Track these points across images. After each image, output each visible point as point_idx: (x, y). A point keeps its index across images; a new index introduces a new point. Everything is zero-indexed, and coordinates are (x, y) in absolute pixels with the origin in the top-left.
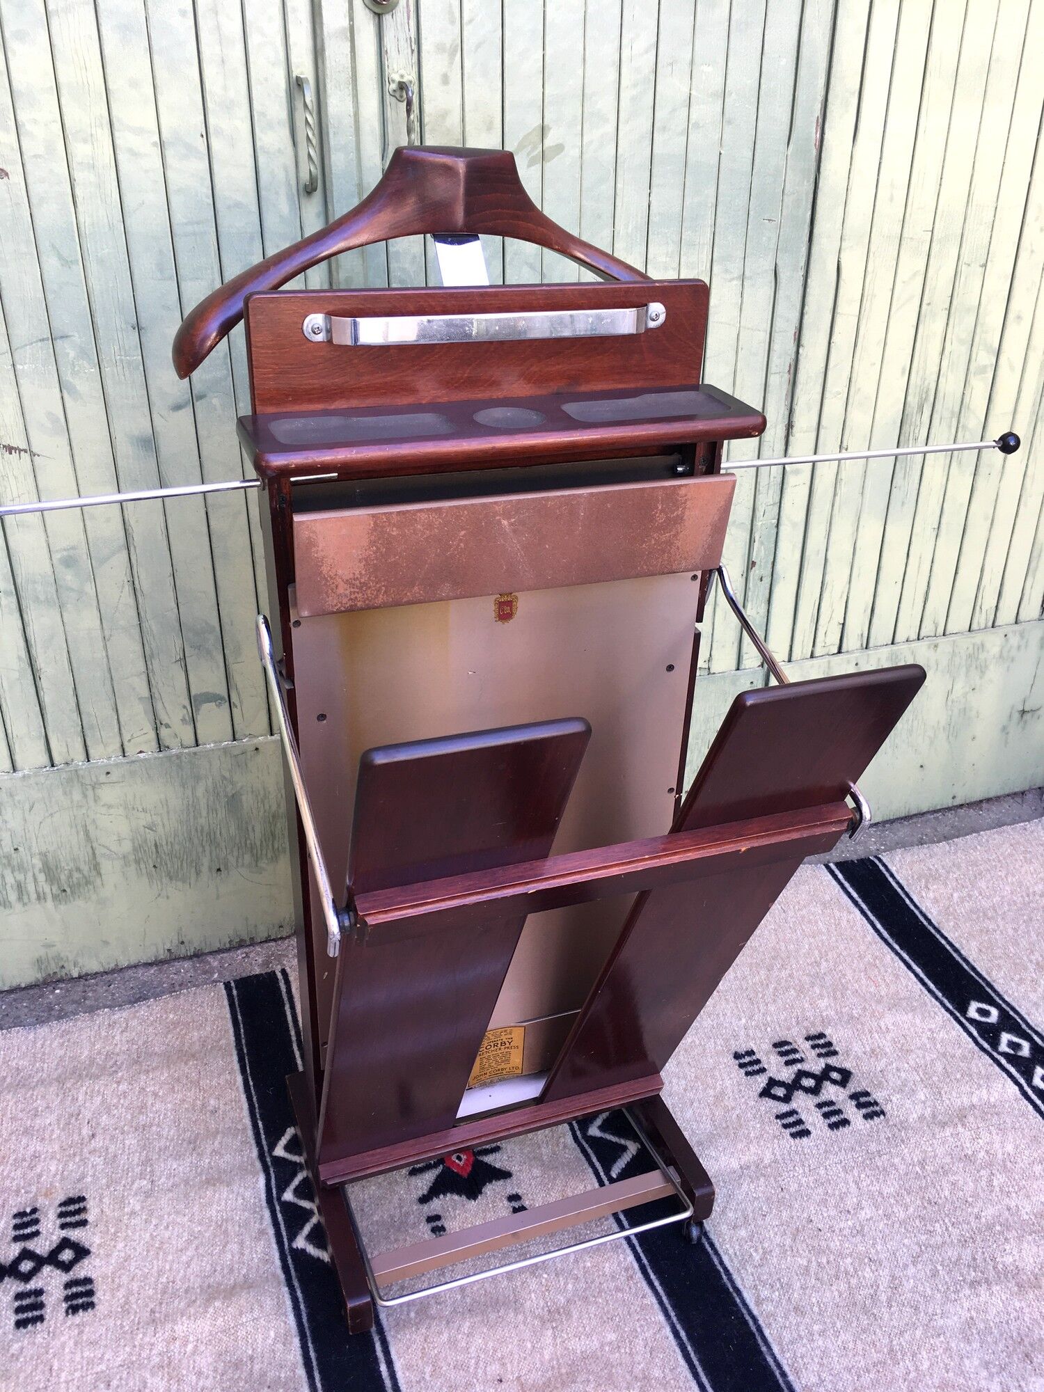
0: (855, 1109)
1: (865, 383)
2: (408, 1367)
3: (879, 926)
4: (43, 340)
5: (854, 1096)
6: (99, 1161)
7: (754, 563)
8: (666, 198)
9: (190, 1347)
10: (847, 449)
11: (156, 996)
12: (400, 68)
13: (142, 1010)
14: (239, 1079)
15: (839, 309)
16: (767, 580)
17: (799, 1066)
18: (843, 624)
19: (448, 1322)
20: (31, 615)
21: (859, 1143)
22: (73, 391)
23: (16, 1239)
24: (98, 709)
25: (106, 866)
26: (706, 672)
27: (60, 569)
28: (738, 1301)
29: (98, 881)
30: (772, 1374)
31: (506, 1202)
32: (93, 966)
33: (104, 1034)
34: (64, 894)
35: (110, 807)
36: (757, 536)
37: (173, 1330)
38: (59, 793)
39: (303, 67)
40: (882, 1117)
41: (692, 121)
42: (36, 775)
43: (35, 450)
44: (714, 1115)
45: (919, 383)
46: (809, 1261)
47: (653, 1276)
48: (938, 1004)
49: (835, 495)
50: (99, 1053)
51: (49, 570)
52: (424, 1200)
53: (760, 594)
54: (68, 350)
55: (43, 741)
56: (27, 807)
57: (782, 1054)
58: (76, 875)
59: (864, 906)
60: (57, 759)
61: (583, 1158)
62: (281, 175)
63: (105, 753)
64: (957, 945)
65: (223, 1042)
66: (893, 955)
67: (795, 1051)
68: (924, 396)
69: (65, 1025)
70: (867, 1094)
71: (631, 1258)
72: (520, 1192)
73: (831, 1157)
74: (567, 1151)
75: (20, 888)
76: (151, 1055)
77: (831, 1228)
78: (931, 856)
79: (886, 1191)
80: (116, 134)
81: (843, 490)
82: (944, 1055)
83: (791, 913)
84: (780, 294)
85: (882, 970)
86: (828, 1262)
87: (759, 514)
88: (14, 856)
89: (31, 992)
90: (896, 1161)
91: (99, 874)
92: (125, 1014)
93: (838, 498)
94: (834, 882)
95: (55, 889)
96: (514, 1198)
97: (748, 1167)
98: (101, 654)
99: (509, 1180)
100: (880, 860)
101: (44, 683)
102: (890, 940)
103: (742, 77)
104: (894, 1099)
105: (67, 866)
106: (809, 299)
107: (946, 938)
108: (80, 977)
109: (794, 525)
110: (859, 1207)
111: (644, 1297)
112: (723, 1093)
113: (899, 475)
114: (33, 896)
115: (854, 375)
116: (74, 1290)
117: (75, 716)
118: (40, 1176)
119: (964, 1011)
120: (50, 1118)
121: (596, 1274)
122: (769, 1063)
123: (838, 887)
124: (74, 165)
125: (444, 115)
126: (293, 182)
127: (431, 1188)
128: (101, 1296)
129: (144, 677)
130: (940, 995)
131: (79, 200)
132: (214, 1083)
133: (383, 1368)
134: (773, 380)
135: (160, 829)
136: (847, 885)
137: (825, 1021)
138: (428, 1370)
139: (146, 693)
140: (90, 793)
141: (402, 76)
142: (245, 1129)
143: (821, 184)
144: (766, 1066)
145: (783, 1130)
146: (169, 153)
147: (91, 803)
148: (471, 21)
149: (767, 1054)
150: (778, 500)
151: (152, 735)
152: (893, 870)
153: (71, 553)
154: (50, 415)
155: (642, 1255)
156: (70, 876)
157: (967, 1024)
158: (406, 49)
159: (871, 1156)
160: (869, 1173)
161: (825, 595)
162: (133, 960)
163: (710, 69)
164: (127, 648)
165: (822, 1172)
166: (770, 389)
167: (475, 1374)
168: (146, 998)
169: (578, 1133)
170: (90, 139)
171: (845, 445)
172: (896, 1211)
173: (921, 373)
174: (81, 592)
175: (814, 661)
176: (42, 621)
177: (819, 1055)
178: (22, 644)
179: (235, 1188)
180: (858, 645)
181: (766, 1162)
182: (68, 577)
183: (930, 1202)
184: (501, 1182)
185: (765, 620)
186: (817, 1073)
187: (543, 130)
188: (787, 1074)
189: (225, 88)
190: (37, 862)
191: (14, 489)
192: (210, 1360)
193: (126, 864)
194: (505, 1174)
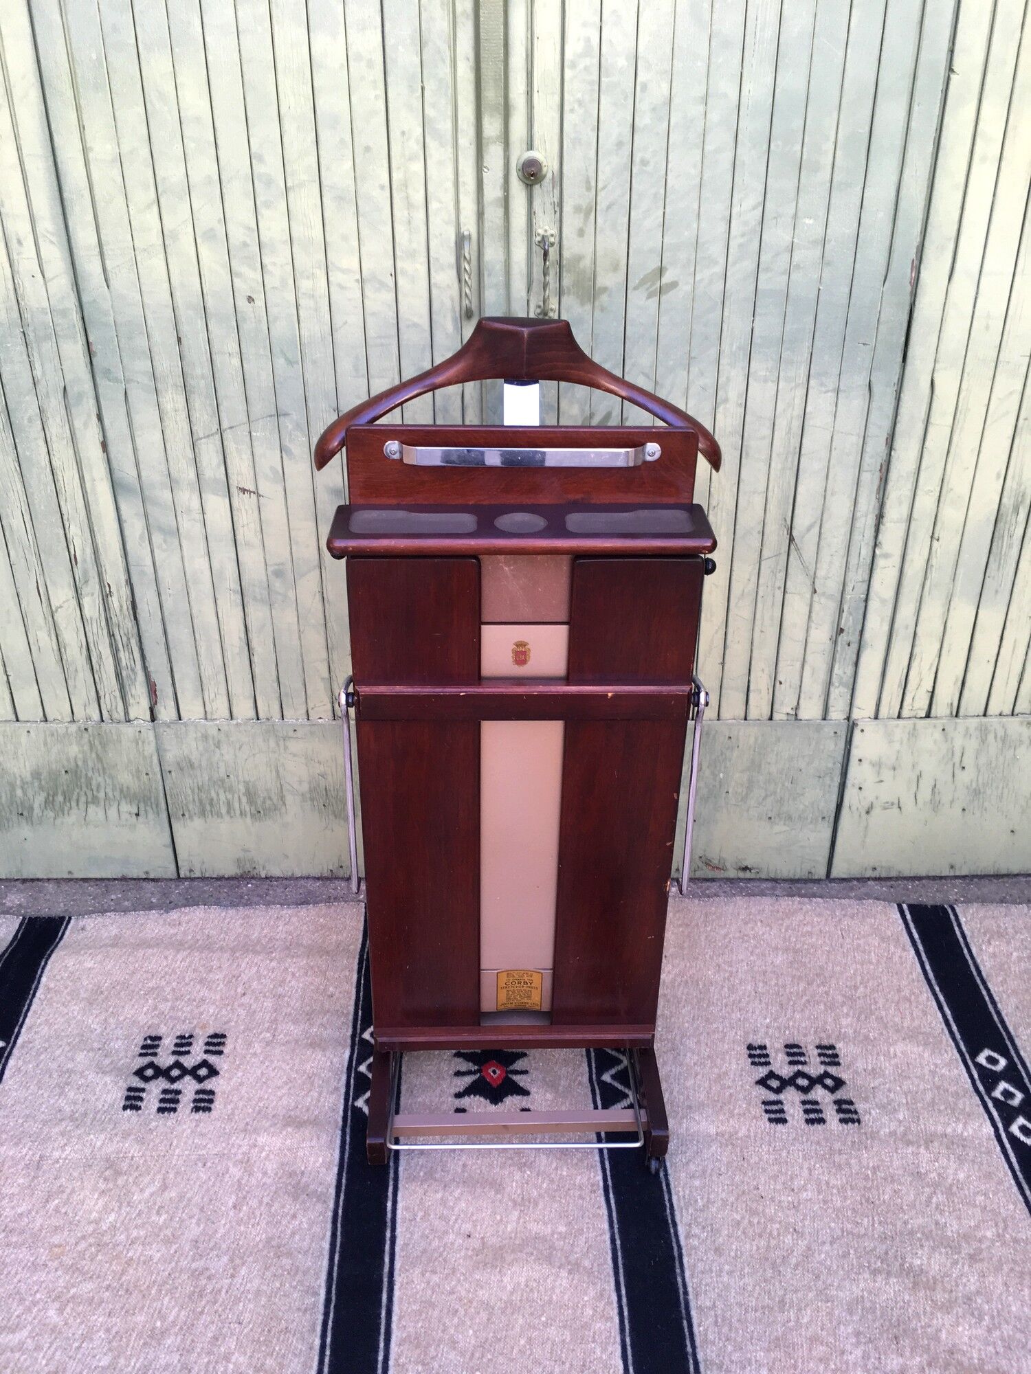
0: (835, 1113)
1: (958, 483)
2: (406, 1208)
3: (928, 967)
4: (271, 416)
5: (838, 1102)
6: (242, 1012)
7: (842, 630)
8: (767, 324)
9: (264, 1154)
10: (938, 540)
11: (316, 903)
12: (545, 226)
13: (303, 911)
14: (355, 976)
15: (932, 420)
16: (854, 646)
17: (800, 1067)
18: (933, 692)
19: (445, 1186)
20: (249, 610)
21: (827, 1140)
22: (289, 453)
23: (174, 1053)
24: (292, 682)
25: (289, 799)
26: (793, 718)
27: (272, 578)
28: (672, 1231)
29: (283, 810)
30: (677, 1290)
31: (518, 1111)
32: (276, 871)
33: (272, 923)
34: (259, 814)
35: (295, 755)
36: (846, 607)
37: (256, 1140)
38: (259, 740)
39: (469, 227)
40: (856, 1124)
41: (794, 263)
42: (245, 724)
43: (261, 493)
44: (711, 1088)
45: (1015, 486)
46: (743, 1218)
47: (611, 1195)
48: (953, 1044)
49: (925, 578)
50: (265, 936)
51: (264, 578)
52: (459, 1095)
53: (847, 657)
54: (288, 424)
55: (252, 701)
56: (238, 746)
57: (789, 1054)
58: (268, 802)
59: (921, 947)
60: (261, 715)
61: (590, 1096)
62: (448, 303)
63: (294, 715)
64: (997, 999)
65: (352, 947)
66: (930, 994)
67: (802, 1054)
68: (1020, 499)
69: (249, 911)
70: (851, 1103)
71: (600, 1177)
72: (531, 1107)
73: (797, 1145)
74: (580, 1086)
75: (229, 804)
76: (299, 945)
77: (773, 1199)
78: (1006, 915)
79: (833, 1182)
80: (330, 274)
81: (934, 575)
82: (938, 1088)
83: (848, 940)
84: (874, 405)
85: (914, 1004)
86: (758, 1223)
87: (849, 588)
88: (227, 780)
89: (232, 882)
90: (853, 1161)
91: (284, 804)
92: (290, 912)
93: (928, 582)
94: (901, 921)
95: (253, 809)
96: (526, 1110)
97: (723, 1135)
98: (296, 642)
99: (525, 1097)
100: (953, 910)
101: (256, 659)
102: (933, 982)
103: (842, 227)
104: (873, 1112)
105: (262, 794)
106: (902, 410)
107: (988, 990)
108: (266, 878)
109: (883, 601)
110: (804, 1188)
111: (599, 1208)
112: (726, 1073)
113: (992, 565)
114: (238, 812)
115: (947, 477)
116: (201, 1096)
117: (276, 684)
118: (201, 1014)
119: (974, 1054)
120: (220, 976)
121: (568, 1182)
122: (776, 1059)
123: (902, 926)
124: (299, 295)
125: (579, 258)
126: (457, 309)
127: (467, 1089)
128: (218, 1105)
129: (326, 664)
130: (958, 1036)
131: (301, 319)
132: (336, 976)
133: (389, 1204)
134: (866, 477)
135: (330, 778)
136: (912, 925)
137: (842, 1037)
138: (421, 1214)
139: (326, 675)
140: (281, 743)
141: (546, 231)
142: (348, 1014)
143: (915, 315)
144: (771, 1061)
145: (764, 1114)
146: (367, 287)
147: (282, 751)
148: (604, 188)
149: (777, 1051)
150: (866, 577)
151: (329, 706)
152: (963, 920)
153: (281, 567)
154: (272, 468)
155: (609, 1178)
156: (264, 802)
157: (972, 1067)
158: (549, 208)
159: (832, 1152)
160: (824, 1164)
161: (915, 665)
162: (305, 873)
163: (811, 222)
164: (315, 639)
165: (784, 1154)
166: (862, 483)
167: (453, 1227)
168: (307, 903)
169: (594, 1076)
170: (312, 276)
171: (936, 535)
172: (834, 1199)
173: (1017, 478)
174: (285, 596)
175: (900, 722)
176: (257, 614)
177: (822, 1063)
178: (243, 628)
179: (328, 1054)
180: (948, 712)
181: (740, 1135)
182: (277, 585)
183: (867, 1200)
184: (520, 1097)
185: (852, 680)
186: (814, 1076)
187: (661, 271)
188: (786, 1071)
189: (410, 241)
190: (242, 788)
191: (244, 517)
192: (275, 1166)
193: (304, 800)
194: (525, 1093)
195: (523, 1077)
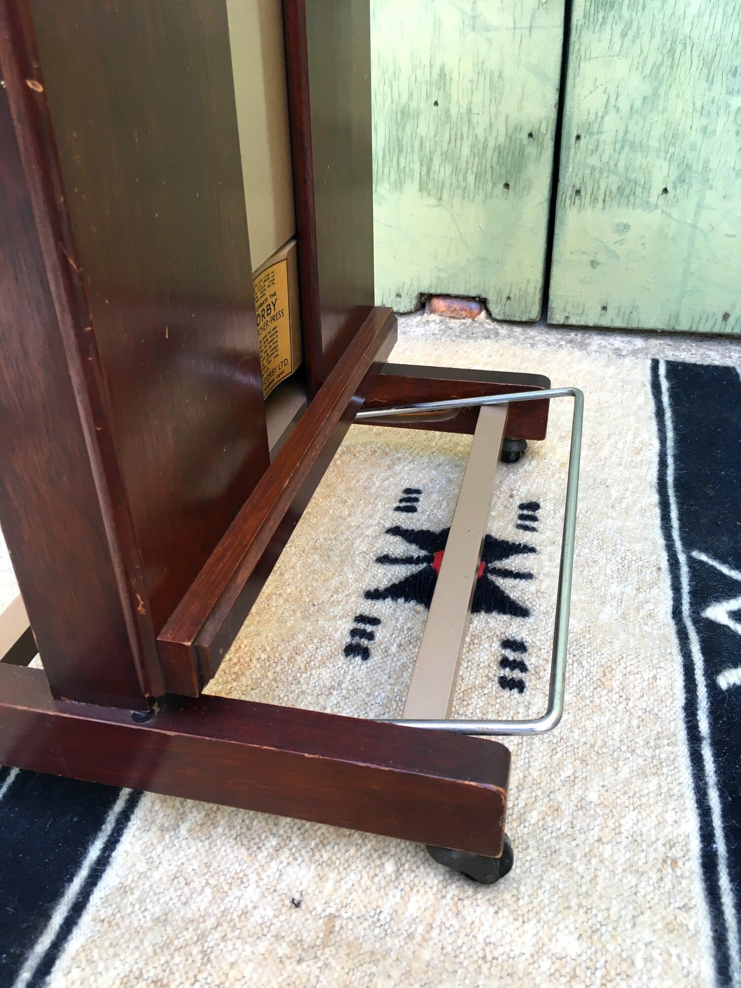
31: (496, 645)
71: (691, 827)
72: (528, 640)
74: (650, 622)
96: (513, 643)
99: (519, 620)
111: (686, 908)
121: (600, 820)
169: (686, 608)
184: (506, 617)
194: (519, 611)
195: (522, 583)
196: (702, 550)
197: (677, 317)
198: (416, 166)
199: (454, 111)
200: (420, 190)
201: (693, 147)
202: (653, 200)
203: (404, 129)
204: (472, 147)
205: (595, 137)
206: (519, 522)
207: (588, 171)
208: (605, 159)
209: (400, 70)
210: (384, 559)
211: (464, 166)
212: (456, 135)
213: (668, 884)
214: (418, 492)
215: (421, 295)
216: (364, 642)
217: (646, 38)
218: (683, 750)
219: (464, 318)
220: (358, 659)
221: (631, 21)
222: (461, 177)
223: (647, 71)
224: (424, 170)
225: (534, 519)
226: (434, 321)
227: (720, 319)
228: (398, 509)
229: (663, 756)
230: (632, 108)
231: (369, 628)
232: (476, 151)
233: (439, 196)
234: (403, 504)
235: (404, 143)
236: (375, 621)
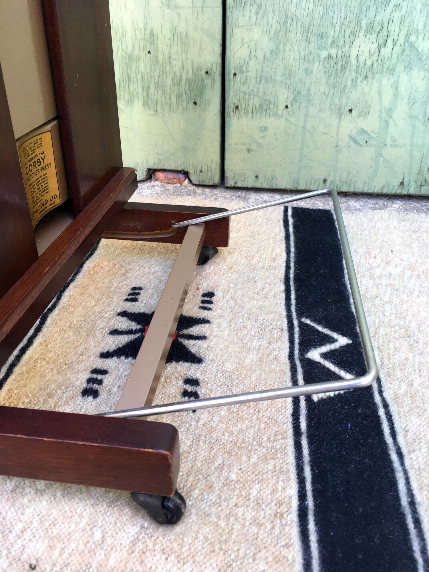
31: (181, 382)
52: (105, 355)
61: (289, 371)
72: (201, 379)
74: (275, 363)
96: (190, 381)
99: (195, 366)
111: (287, 546)
121: (237, 492)
127: (119, 349)
169: (296, 352)
184: (188, 364)
194: (196, 360)
195: (199, 342)
196: (307, 317)
197: (298, 182)
198: (140, 91)
199: (160, 58)
200: (144, 105)
201: (301, 81)
202: (280, 112)
203: (131, 68)
204: (173, 79)
205: (245, 74)
206: (201, 305)
207: (242, 95)
208: (251, 87)
209: (126, 32)
210: (115, 332)
211: (169, 91)
212: (163, 72)
213: (277, 531)
214: (140, 289)
215: (149, 170)
216: (95, 386)
217: (270, 14)
218: (290, 441)
219: (175, 184)
220: (91, 398)
221: (261, 4)
222: (168, 98)
223: (272, 35)
224: (145, 92)
225: (210, 302)
226: (158, 186)
227: (322, 182)
228: (126, 300)
229: (278, 447)
230: (264, 57)
231: (99, 377)
232: (175, 82)
233: (155, 109)
234: (130, 297)
235: (132, 76)
236: (104, 372)
